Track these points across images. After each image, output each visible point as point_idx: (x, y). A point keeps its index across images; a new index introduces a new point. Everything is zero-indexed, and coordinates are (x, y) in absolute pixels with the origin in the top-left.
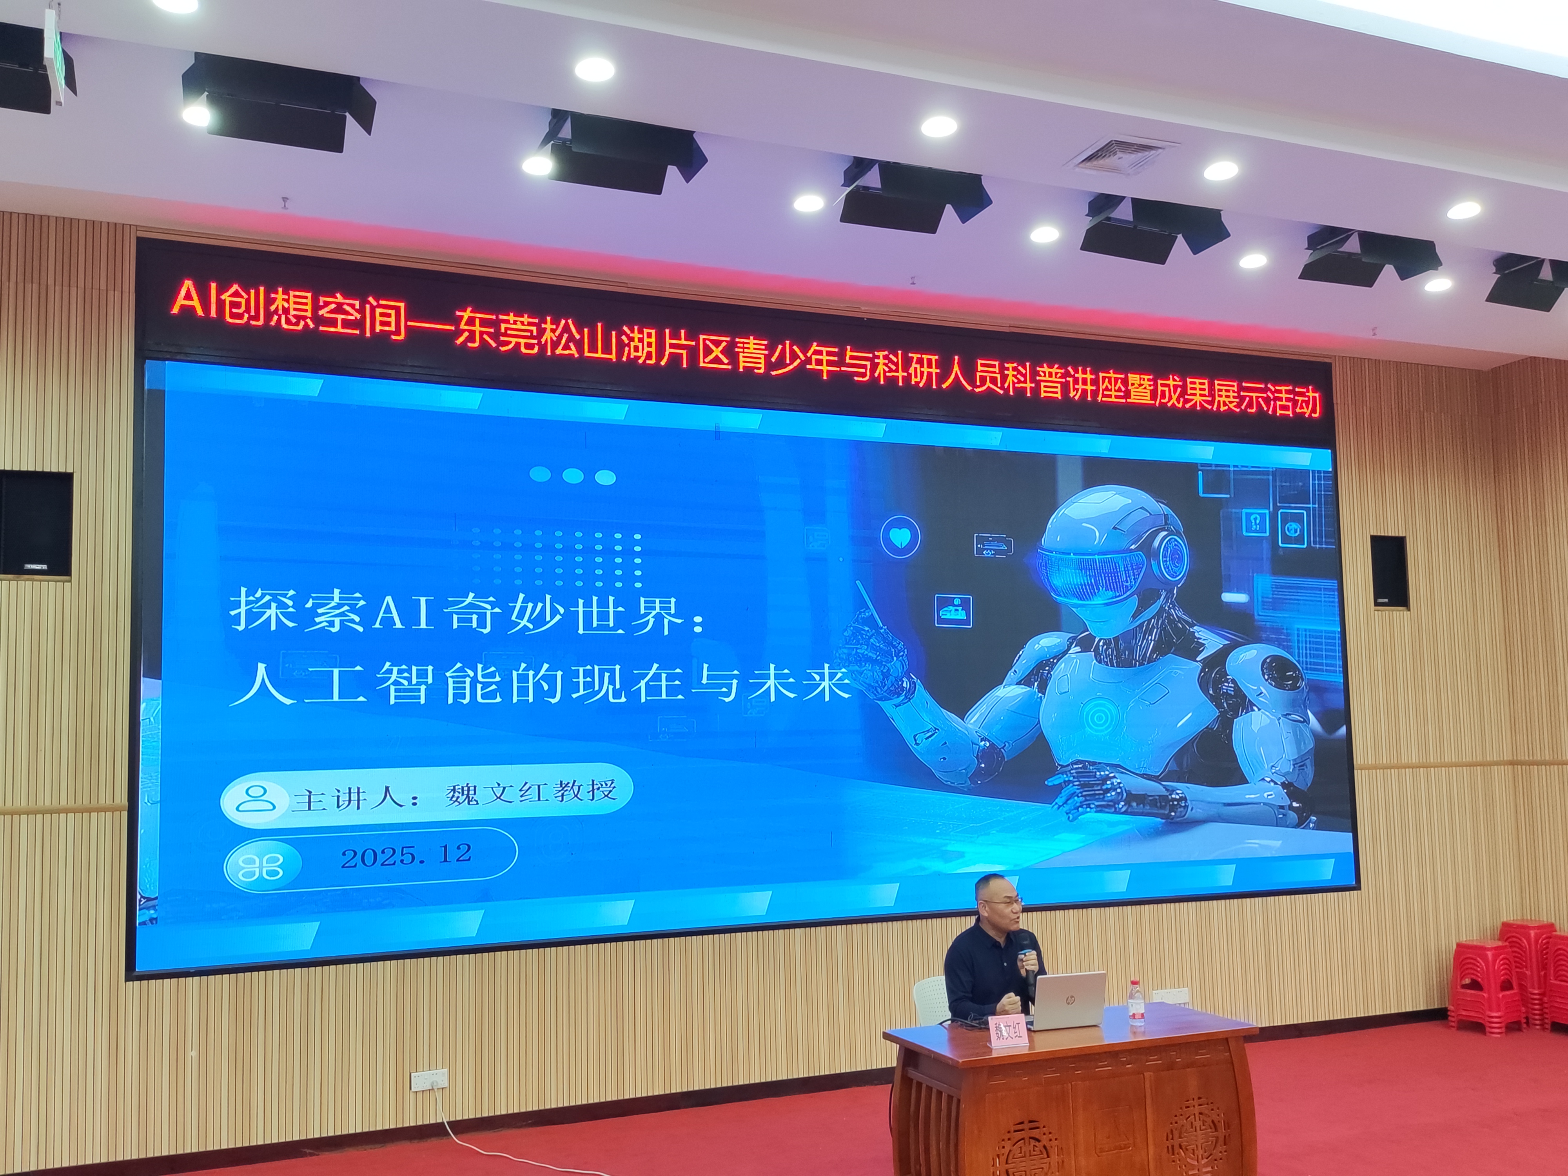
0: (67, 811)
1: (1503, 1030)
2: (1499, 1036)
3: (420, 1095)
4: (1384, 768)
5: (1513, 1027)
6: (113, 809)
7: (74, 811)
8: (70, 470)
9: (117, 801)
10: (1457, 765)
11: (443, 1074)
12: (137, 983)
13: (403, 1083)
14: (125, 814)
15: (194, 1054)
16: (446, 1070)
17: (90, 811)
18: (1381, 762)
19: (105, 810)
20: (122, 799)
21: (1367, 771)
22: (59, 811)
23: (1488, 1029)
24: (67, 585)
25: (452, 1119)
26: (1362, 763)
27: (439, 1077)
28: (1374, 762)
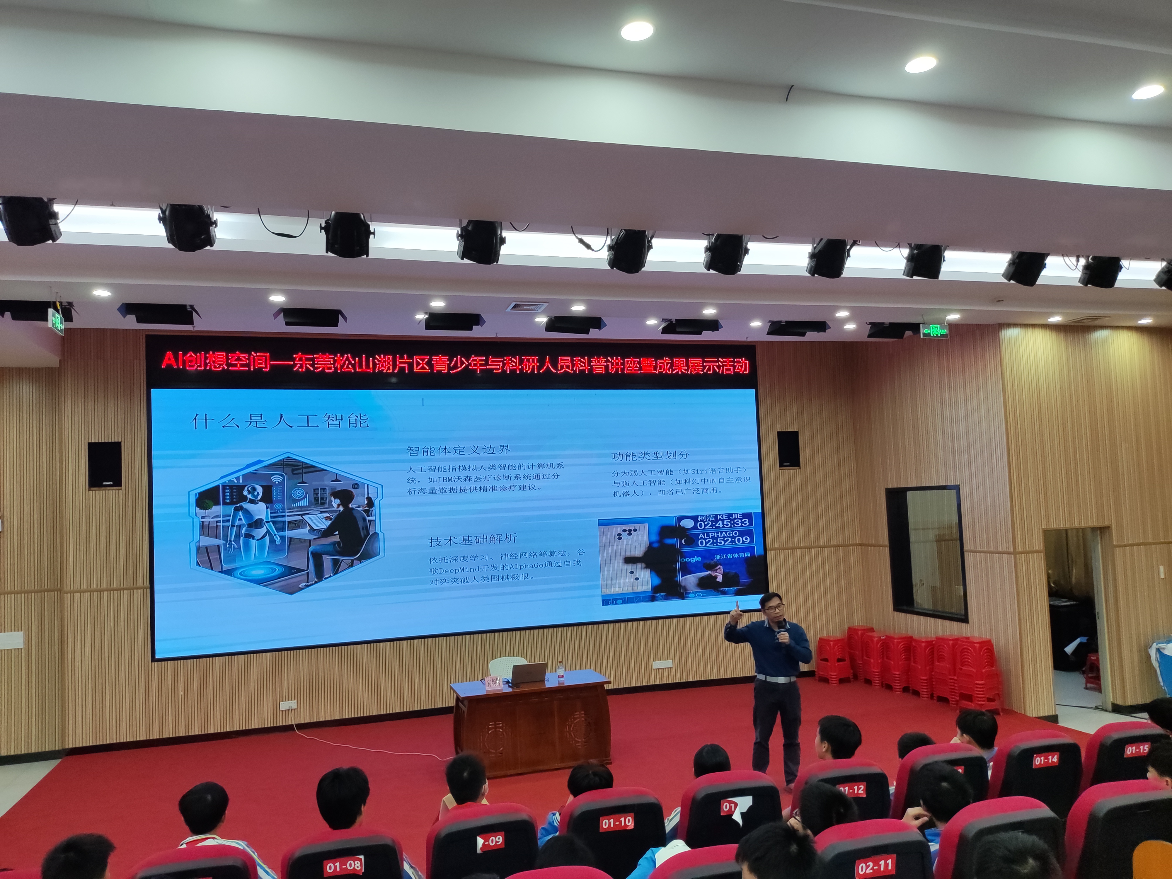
0: (123, 589)
1: (838, 682)
2: (835, 685)
3: (284, 712)
4: (784, 549)
5: (842, 681)
6: (143, 588)
7: (126, 589)
8: (120, 441)
9: (145, 584)
10: (827, 547)
11: (295, 703)
12: (156, 663)
13: (276, 707)
14: (149, 590)
15: (182, 693)
16: (296, 701)
17: (133, 589)
18: (782, 546)
19: (140, 588)
20: (147, 583)
21: (774, 551)
22: (120, 590)
23: (830, 681)
24: (120, 491)
25: (297, 723)
26: (771, 547)
27: (293, 704)
28: (778, 546)
